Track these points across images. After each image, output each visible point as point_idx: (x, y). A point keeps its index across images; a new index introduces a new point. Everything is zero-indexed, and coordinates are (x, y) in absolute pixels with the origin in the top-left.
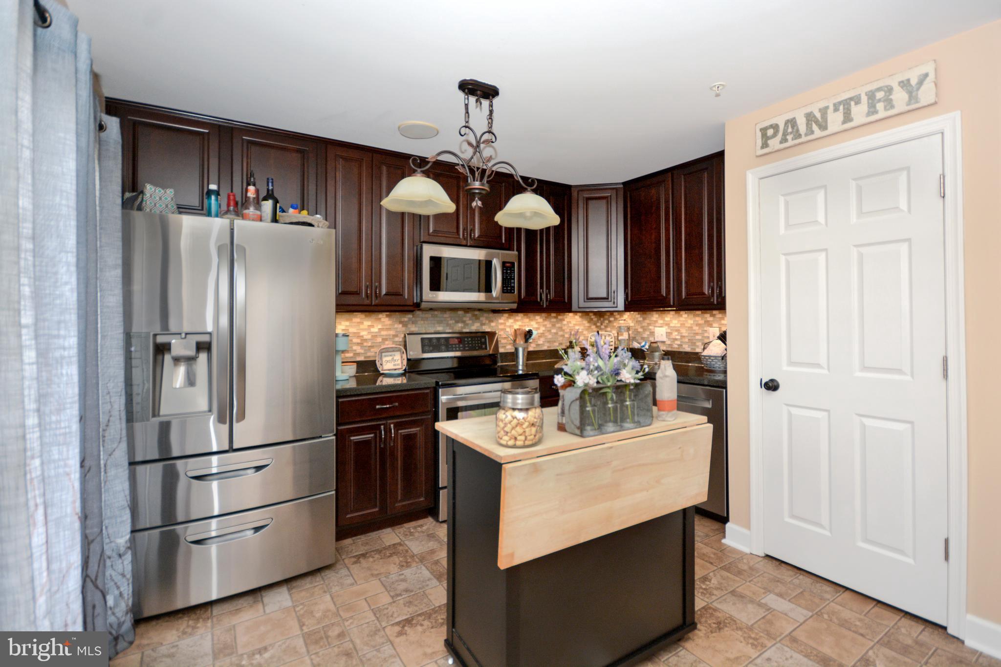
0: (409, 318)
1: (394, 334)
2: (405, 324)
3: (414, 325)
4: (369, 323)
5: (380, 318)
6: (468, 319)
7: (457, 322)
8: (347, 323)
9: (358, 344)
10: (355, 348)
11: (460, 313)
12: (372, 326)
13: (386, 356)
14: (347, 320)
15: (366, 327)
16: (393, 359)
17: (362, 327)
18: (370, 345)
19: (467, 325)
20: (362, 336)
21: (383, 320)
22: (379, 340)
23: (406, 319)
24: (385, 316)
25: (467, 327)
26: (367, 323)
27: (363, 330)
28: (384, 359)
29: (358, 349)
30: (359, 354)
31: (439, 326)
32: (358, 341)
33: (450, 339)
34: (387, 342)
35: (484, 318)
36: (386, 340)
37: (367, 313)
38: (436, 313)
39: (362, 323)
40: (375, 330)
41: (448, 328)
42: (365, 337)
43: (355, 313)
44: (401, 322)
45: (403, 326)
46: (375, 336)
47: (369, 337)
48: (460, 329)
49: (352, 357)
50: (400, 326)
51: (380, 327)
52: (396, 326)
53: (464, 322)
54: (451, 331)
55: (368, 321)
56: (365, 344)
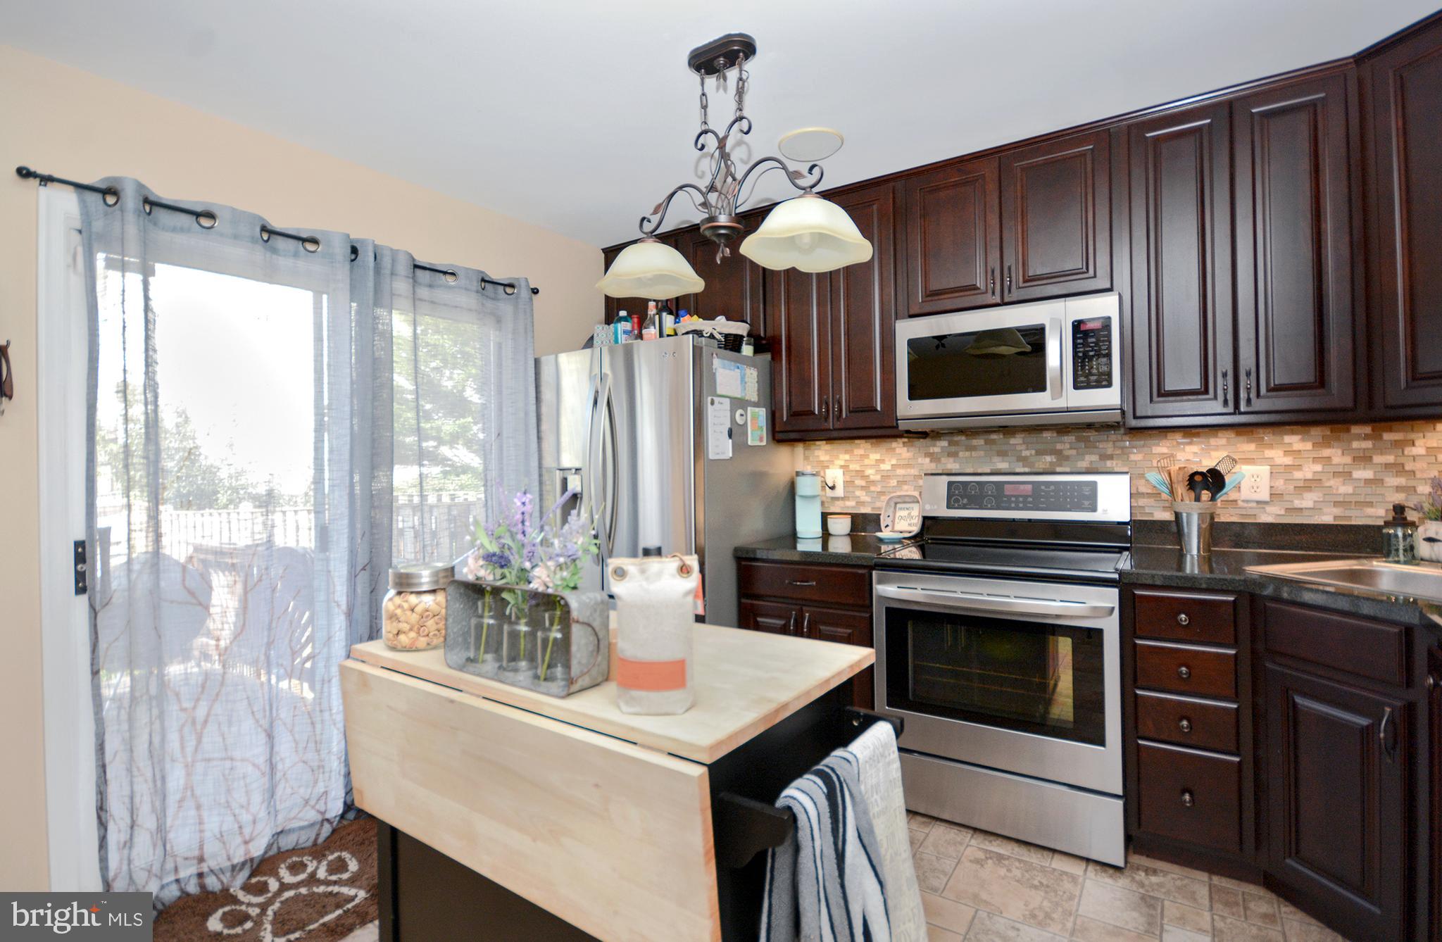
0: (942, 448)
1: (917, 473)
2: (934, 458)
3: (951, 460)
4: (877, 456)
5: (894, 449)
6: (1068, 446)
7: (1040, 453)
8: (847, 457)
9: (862, 488)
10: (858, 493)
11: (1047, 435)
12: (882, 461)
13: (901, 509)
14: (846, 452)
15: (874, 463)
16: (909, 514)
17: (867, 462)
18: (879, 490)
19: (1067, 458)
20: (868, 476)
21: (898, 451)
22: (894, 482)
23: (937, 450)
24: (901, 445)
25: (1066, 463)
26: (874, 456)
27: (871, 466)
28: (899, 513)
29: (863, 496)
30: (862, 503)
31: (1003, 461)
32: (863, 483)
33: (1006, 486)
34: (905, 487)
35: (1110, 444)
36: (905, 482)
37: (874, 440)
38: (994, 436)
39: (867, 456)
40: (886, 466)
41: (1021, 464)
42: (872, 478)
43: (857, 441)
44: (928, 455)
45: (931, 461)
46: (886, 477)
47: (878, 477)
48: (1048, 466)
49: (853, 507)
50: (928, 460)
51: (894, 462)
52: (920, 460)
53: (1058, 453)
54: (1027, 470)
55: (876, 453)
56: (872, 488)
